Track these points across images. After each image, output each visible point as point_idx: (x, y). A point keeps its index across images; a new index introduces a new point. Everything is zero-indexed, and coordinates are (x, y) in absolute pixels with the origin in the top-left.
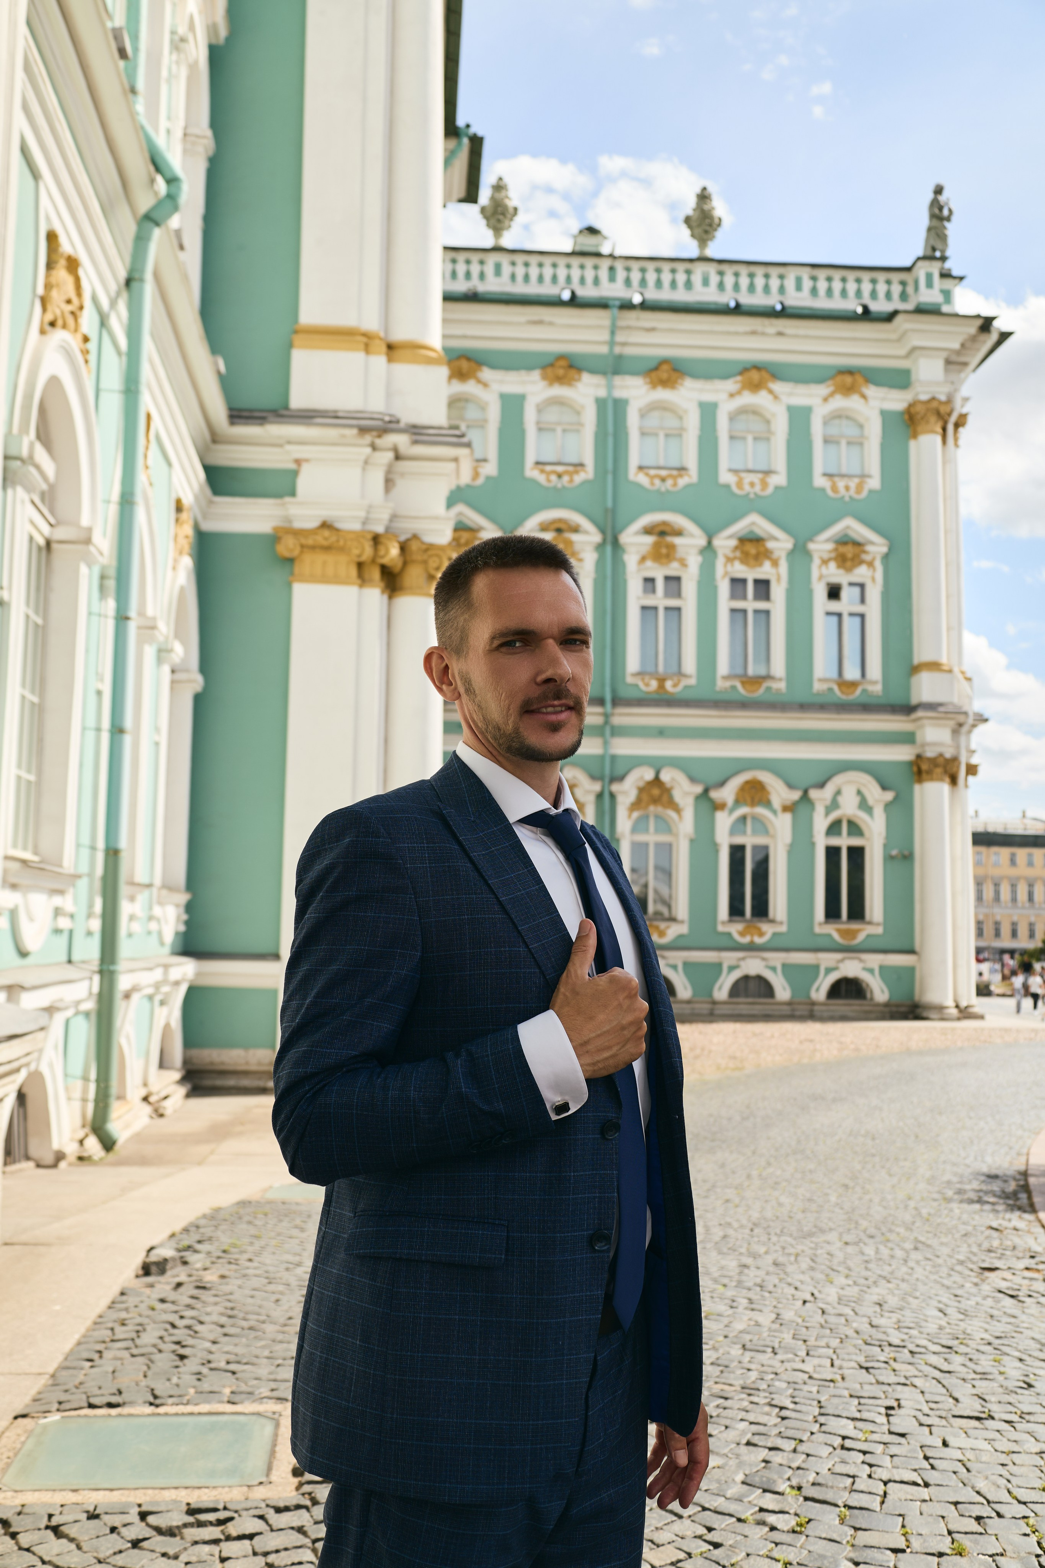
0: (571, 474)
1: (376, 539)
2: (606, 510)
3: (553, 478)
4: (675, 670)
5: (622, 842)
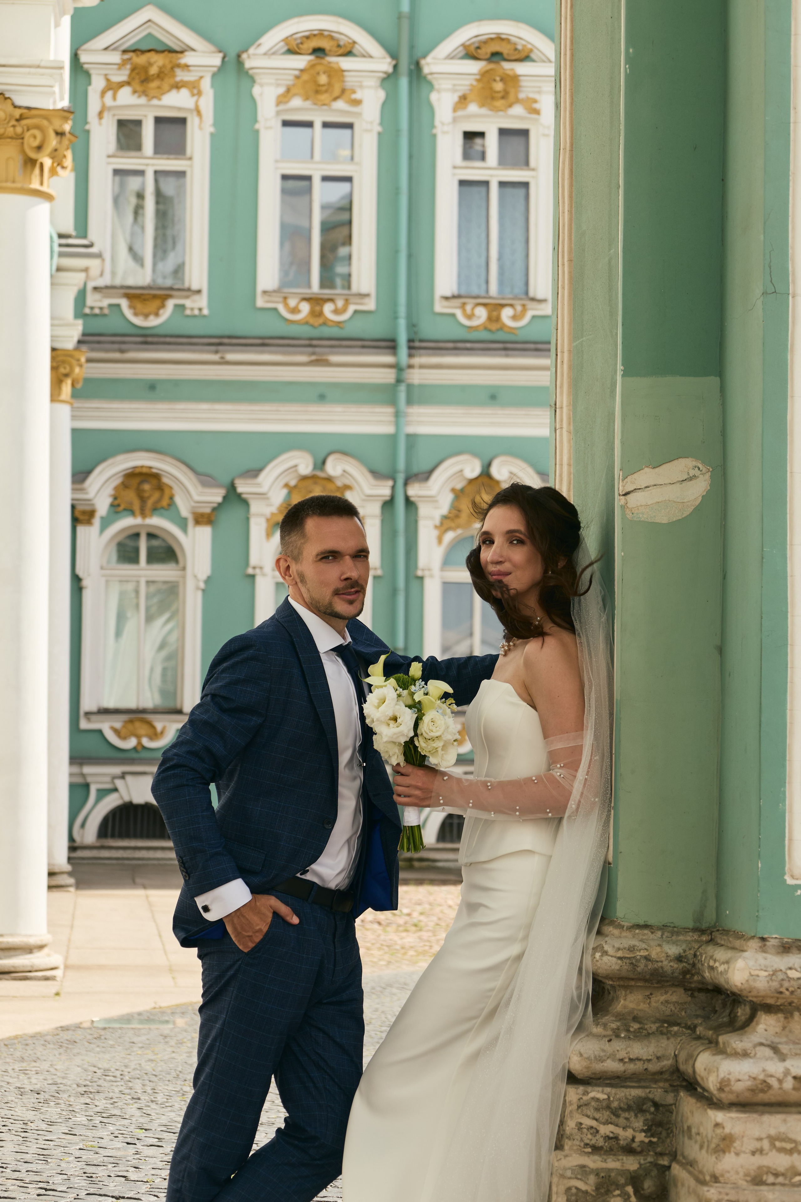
4: (519, 289)
5: (428, 582)
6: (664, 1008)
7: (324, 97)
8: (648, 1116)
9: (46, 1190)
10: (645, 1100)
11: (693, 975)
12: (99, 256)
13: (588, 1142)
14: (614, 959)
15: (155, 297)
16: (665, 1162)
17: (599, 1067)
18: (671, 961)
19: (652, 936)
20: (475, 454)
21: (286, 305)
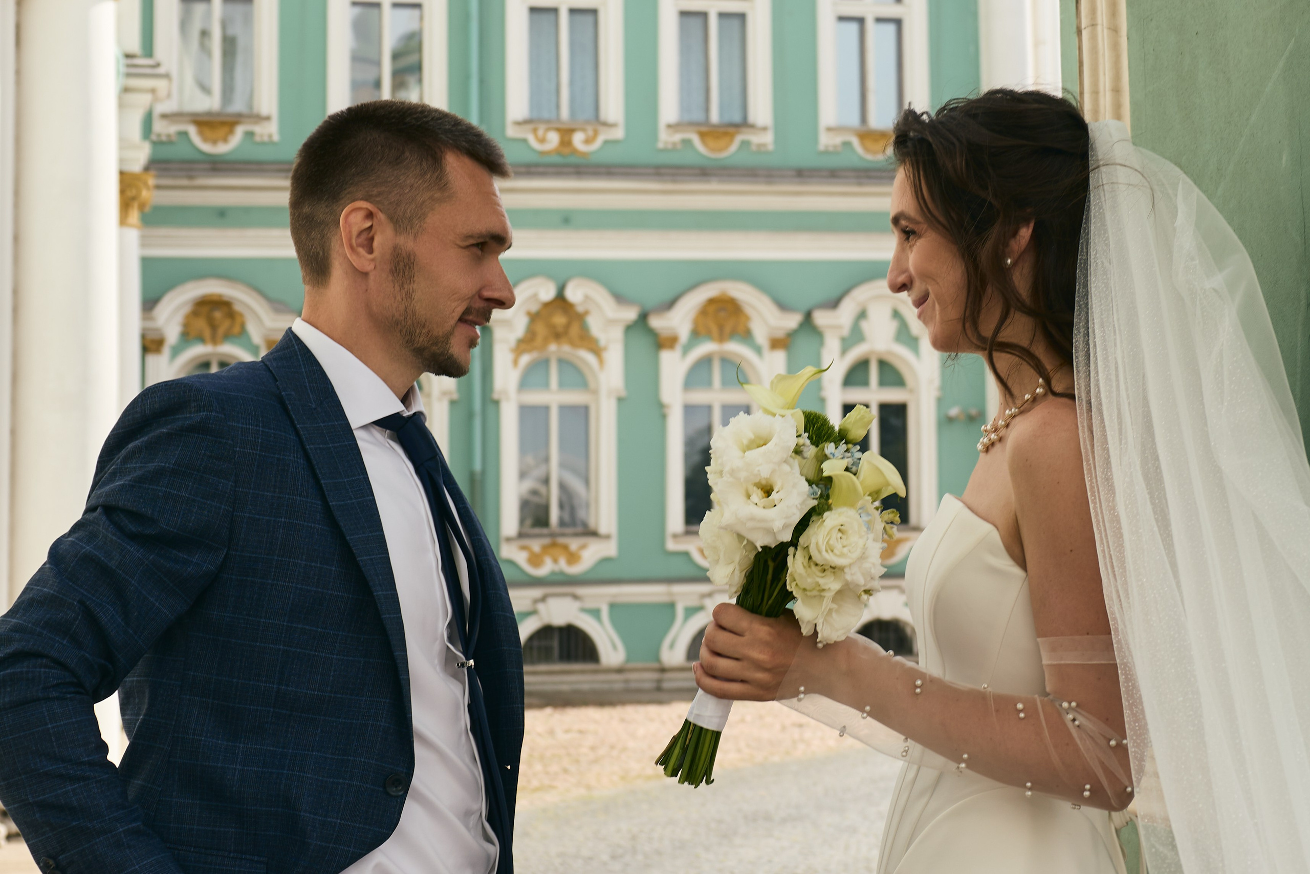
4: (589, 114)
5: (503, 406)
12: (167, 76)
15: (223, 124)
20: (549, 276)
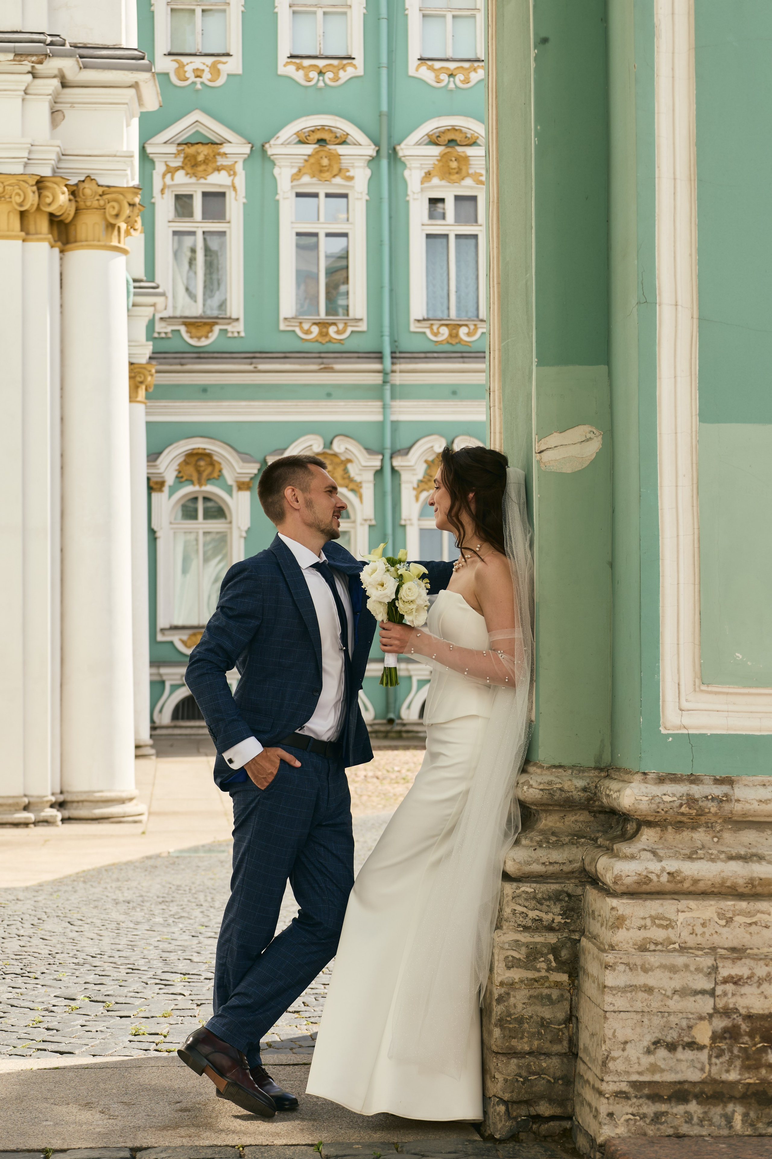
0: (336, 70)
1: (40, 184)
2: (380, 115)
3: (313, 75)
4: (471, 314)
5: (409, 529)
6: (574, 826)
7: (326, 175)
8: (564, 904)
9: (133, 969)
10: (561, 892)
11: (595, 801)
12: (163, 294)
13: (520, 923)
14: (538, 791)
15: (205, 324)
16: (576, 937)
17: (527, 869)
18: (579, 791)
19: (565, 773)
20: (442, 435)
21: (301, 328)
